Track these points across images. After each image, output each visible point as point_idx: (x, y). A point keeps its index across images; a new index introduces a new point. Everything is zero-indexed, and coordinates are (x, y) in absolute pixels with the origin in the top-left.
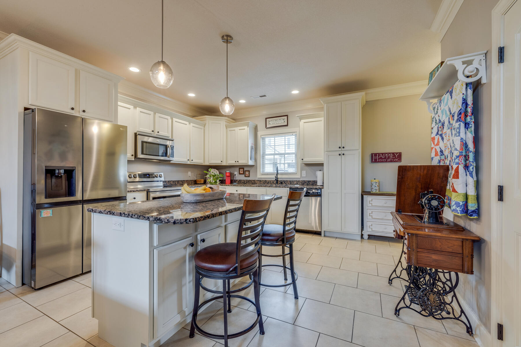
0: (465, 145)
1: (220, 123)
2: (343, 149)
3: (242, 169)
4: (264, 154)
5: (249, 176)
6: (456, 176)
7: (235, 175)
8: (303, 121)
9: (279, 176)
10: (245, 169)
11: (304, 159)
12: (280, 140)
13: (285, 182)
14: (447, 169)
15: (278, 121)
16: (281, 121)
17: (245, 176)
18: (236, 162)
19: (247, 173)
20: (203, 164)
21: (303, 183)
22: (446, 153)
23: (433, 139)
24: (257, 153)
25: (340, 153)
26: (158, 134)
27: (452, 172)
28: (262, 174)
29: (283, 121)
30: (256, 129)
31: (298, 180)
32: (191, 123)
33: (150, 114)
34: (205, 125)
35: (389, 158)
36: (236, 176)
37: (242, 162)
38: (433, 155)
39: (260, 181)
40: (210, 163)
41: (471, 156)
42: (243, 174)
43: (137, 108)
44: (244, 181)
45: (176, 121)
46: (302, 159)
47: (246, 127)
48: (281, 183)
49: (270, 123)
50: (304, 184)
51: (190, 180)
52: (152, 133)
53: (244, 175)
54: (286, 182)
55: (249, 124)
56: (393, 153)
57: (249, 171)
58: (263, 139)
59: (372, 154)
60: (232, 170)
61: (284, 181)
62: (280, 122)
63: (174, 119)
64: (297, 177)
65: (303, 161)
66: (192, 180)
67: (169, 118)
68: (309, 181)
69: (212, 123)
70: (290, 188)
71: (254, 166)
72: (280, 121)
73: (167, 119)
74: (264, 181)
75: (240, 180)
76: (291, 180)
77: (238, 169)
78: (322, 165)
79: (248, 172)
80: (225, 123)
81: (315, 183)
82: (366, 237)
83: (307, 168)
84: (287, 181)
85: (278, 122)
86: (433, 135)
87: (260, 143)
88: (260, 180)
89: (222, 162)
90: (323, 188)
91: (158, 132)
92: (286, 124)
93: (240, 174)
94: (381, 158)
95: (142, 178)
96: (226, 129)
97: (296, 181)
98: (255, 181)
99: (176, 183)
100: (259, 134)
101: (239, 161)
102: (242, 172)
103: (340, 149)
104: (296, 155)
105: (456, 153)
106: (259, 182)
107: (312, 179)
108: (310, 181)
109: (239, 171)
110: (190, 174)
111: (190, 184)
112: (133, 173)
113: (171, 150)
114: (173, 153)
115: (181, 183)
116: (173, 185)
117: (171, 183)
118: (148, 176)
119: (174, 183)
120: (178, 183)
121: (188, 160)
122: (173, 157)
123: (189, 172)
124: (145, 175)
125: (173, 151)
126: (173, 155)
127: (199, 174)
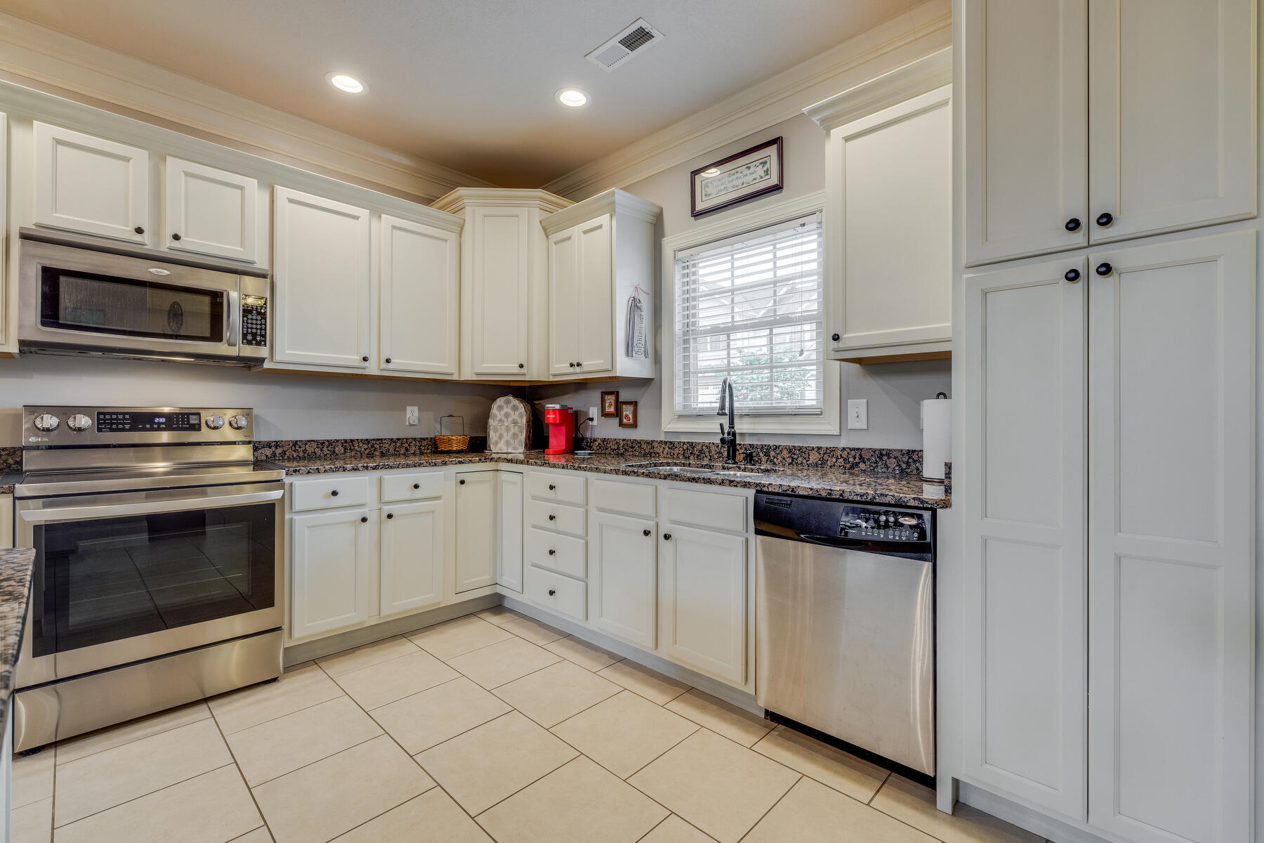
1: (517, 216)
2: (1099, 234)
3: (610, 397)
4: (690, 332)
5: (635, 425)
7: (592, 419)
8: (838, 133)
9: (741, 426)
11: (845, 336)
13: (767, 454)
15: (739, 175)
16: (754, 174)
17: (621, 424)
18: (572, 365)
19: (627, 411)
20: (455, 377)
21: (851, 460)
24: (661, 326)
25: (1076, 261)
26: (176, 244)
28: (681, 416)
29: (760, 171)
30: (657, 226)
31: (825, 444)
32: (383, 215)
33: (128, 160)
34: (462, 228)
36: (595, 423)
37: (593, 366)
39: (672, 445)
40: (477, 374)
42: (614, 415)
43: (35, 123)
44: (617, 442)
45: (291, 201)
46: (836, 338)
47: (604, 219)
48: (750, 458)
49: (709, 190)
50: (857, 464)
51: (415, 439)
52: (138, 238)
53: (616, 421)
54: (772, 454)
55: (614, 202)
57: (635, 404)
58: (687, 264)
60: (573, 402)
61: (762, 447)
62: (749, 178)
63: (282, 192)
64: (825, 429)
65: (841, 344)
66: (424, 439)
67: (251, 184)
68: (882, 454)
69: (485, 216)
70: (758, 492)
71: (654, 382)
72: (748, 172)
73: (241, 188)
74: (685, 447)
75: (604, 440)
76: (797, 443)
77: (596, 396)
78: (942, 361)
79: (631, 408)
80: (537, 215)
81: (909, 463)
83: (874, 385)
84: (777, 447)
85: (740, 181)
87: (673, 284)
88: (671, 443)
89: (521, 366)
90: (946, 504)
91: (176, 237)
92: (774, 180)
93: (605, 414)
95: (124, 430)
96: (547, 237)
97: (819, 448)
98: (655, 444)
99: (340, 449)
100: (670, 244)
101: (584, 363)
102: (612, 409)
103: (1078, 238)
104: (820, 325)
106: (667, 448)
107: (896, 441)
108: (888, 453)
109: (603, 401)
110: (416, 414)
111: (412, 452)
112: (65, 411)
113: (250, 316)
114: (261, 329)
115: (363, 450)
116: (319, 458)
117: (310, 450)
118: (159, 424)
119: (325, 449)
120: (345, 449)
121: (365, 359)
122: (259, 344)
123: (409, 409)
124: (142, 420)
125: (259, 318)
126: (264, 336)
127: (451, 416)
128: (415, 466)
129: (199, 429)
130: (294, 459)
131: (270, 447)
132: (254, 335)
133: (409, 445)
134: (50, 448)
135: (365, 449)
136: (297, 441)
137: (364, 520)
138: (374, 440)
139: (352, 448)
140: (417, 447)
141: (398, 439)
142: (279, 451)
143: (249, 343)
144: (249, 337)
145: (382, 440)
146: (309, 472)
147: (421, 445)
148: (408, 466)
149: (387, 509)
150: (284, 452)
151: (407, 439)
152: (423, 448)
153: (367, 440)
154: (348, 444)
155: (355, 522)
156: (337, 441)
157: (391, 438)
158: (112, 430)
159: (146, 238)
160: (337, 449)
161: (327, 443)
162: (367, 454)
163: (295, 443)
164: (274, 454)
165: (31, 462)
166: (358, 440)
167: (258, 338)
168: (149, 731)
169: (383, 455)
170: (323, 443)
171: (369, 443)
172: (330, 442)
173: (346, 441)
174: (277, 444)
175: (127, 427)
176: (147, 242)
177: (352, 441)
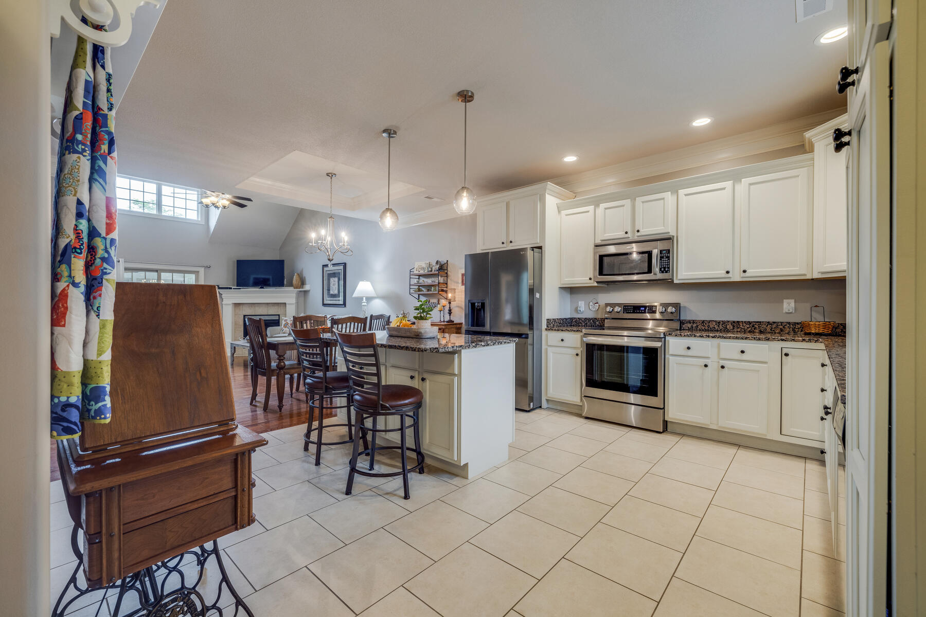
26: (638, 234)
33: (623, 207)
34: (813, 160)
43: (601, 205)
45: (689, 194)
51: (789, 323)
52: (626, 236)
63: (682, 193)
66: (798, 324)
67: (670, 195)
73: (665, 199)
91: (639, 230)
95: (630, 313)
99: (730, 327)
110: (793, 305)
111: (787, 332)
112: (613, 305)
113: (663, 260)
114: (667, 265)
115: (746, 328)
116: (717, 331)
117: (711, 326)
118: (642, 310)
119: (721, 326)
120: (734, 326)
121: (728, 272)
122: (666, 272)
123: (785, 301)
124: (637, 309)
125: (667, 259)
126: (669, 268)
127: (816, 306)
128: (743, 339)
129: (656, 313)
130: (703, 330)
131: (690, 323)
132: (665, 268)
133: (784, 327)
134: (613, 319)
135: (748, 328)
136: (704, 321)
137: (706, 366)
138: (754, 322)
139: (738, 326)
140: (791, 329)
141: (774, 323)
142: (695, 325)
143: (663, 272)
144: (663, 270)
145: (760, 322)
146: (676, 335)
147: (795, 328)
148: (737, 338)
149: (723, 363)
150: (697, 326)
151: (782, 323)
152: (797, 330)
153: (749, 322)
154: (736, 324)
155: (701, 366)
156: (728, 322)
157: (768, 321)
158: (627, 313)
159: (629, 235)
160: (728, 327)
161: (722, 323)
162: (749, 331)
163: (703, 322)
164: (692, 327)
165: (607, 323)
166: (742, 322)
167: (666, 269)
168: (608, 426)
169: (761, 332)
170: (719, 323)
171: (750, 324)
172: (724, 322)
173: (734, 322)
174: (694, 322)
175: (632, 311)
176: (630, 236)
177: (738, 322)
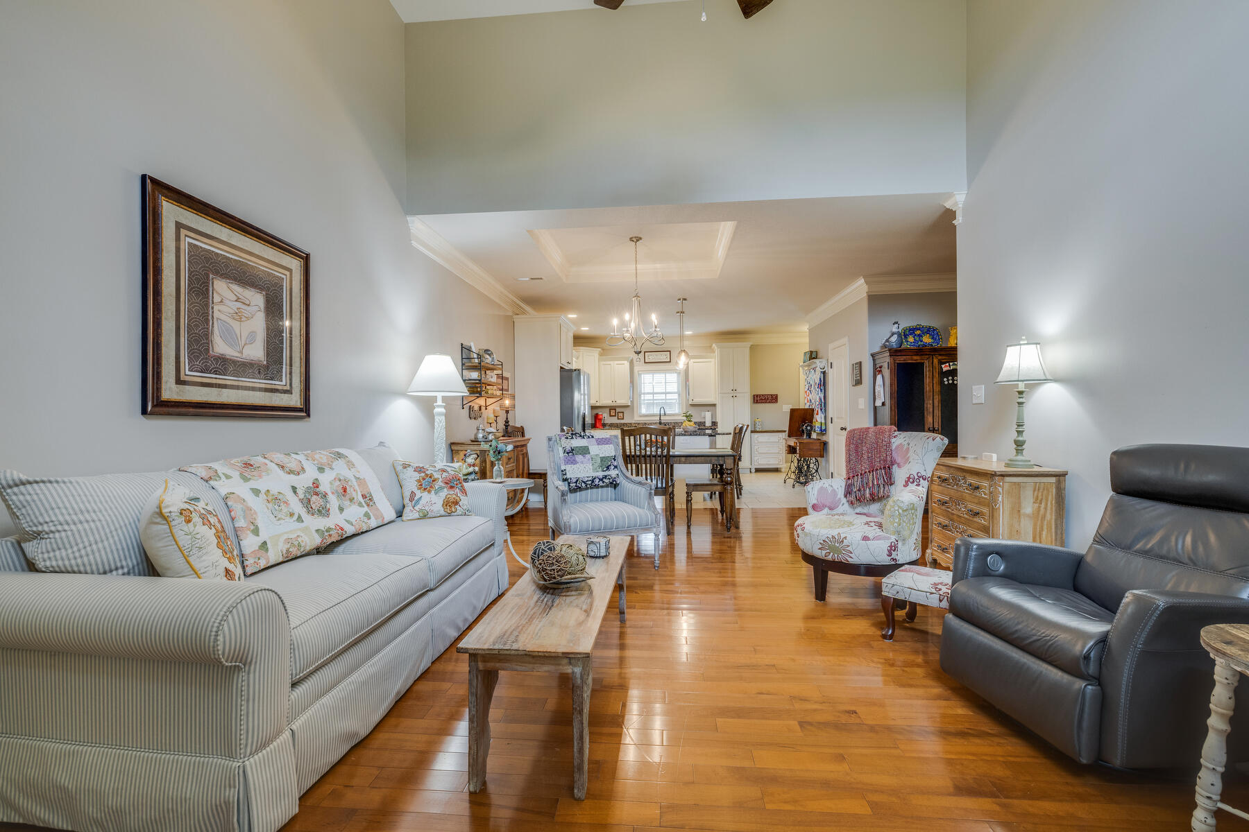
0: (821, 399)
1: (594, 356)
2: (735, 392)
3: (613, 411)
4: (642, 393)
5: (623, 419)
6: (817, 414)
8: (692, 361)
9: (662, 418)
10: (618, 410)
11: (689, 399)
12: (659, 377)
14: (813, 410)
15: (659, 356)
17: (618, 419)
19: (621, 415)
22: (813, 401)
23: (806, 392)
24: (634, 391)
25: (732, 395)
27: (815, 412)
28: (640, 416)
29: (664, 357)
35: (768, 399)
36: (606, 418)
37: (613, 402)
38: (806, 401)
41: (823, 404)
42: (615, 416)
44: (617, 424)
46: (687, 399)
47: (621, 362)
48: (665, 425)
49: (649, 358)
53: (616, 418)
56: (771, 395)
57: (623, 413)
58: (640, 375)
59: (754, 395)
65: (688, 401)
69: (586, 355)
71: (630, 407)
72: (661, 356)
75: (611, 424)
77: (608, 410)
78: (714, 405)
80: (598, 356)
82: (753, 470)
83: (694, 409)
84: (671, 423)
85: (659, 358)
86: (806, 389)
87: (637, 380)
88: (638, 423)
90: (717, 428)
92: (668, 360)
93: (611, 416)
94: (761, 399)
96: (599, 362)
98: (632, 424)
100: (636, 369)
101: (617, 401)
102: (614, 414)
103: (733, 392)
104: (679, 395)
105: (818, 403)
109: (610, 412)
